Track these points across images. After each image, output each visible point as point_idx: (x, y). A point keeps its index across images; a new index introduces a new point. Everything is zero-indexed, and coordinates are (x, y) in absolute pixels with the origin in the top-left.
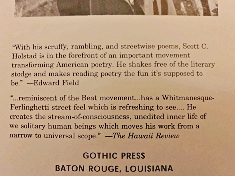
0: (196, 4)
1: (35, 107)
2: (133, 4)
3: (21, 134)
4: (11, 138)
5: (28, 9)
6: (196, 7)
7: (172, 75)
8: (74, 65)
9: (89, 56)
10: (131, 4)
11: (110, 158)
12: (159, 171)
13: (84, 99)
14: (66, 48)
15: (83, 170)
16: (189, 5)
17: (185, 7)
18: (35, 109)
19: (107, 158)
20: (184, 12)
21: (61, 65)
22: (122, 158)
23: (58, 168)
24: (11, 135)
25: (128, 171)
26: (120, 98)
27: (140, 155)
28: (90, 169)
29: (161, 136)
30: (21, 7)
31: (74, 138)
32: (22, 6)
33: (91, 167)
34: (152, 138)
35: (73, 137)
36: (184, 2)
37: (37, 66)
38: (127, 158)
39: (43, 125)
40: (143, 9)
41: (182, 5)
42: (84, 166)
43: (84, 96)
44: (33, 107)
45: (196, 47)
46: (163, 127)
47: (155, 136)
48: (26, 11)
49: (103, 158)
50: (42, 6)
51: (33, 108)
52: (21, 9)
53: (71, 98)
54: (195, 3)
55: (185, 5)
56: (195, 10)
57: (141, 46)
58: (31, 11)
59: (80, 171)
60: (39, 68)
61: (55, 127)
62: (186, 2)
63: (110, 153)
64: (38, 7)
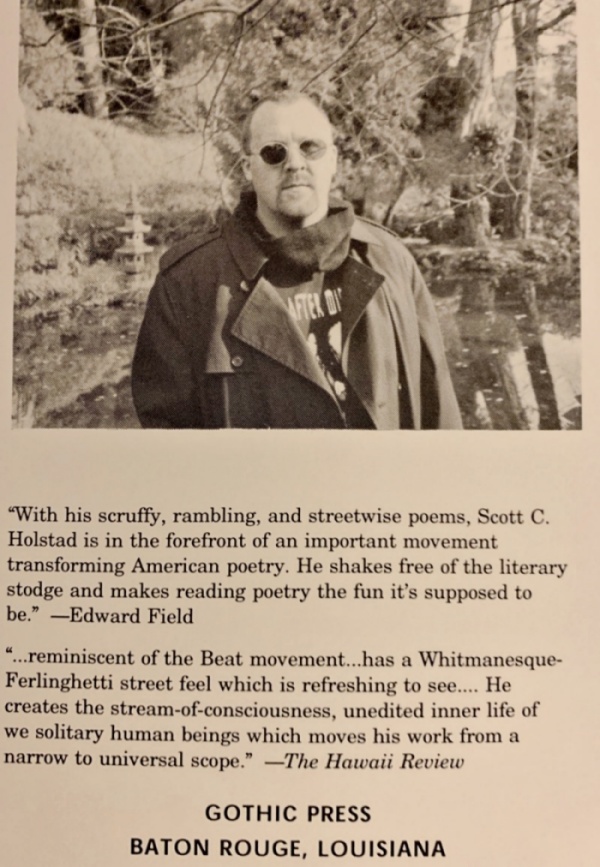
0: (520, 395)
1: (74, 681)
2: (343, 397)
3: (35, 753)
4: (10, 765)
5: (49, 405)
6: (519, 404)
7: (447, 595)
8: (181, 568)
9: (221, 542)
10: (337, 397)
11: (278, 819)
12: (409, 855)
13: (208, 661)
14: (159, 521)
15: (205, 853)
16: (500, 400)
17: (488, 403)
18: (73, 687)
19: (269, 819)
20: (484, 419)
21: (146, 568)
22: (310, 819)
23: (139, 846)
24: (10, 758)
25: (326, 855)
26: (305, 661)
27: (358, 812)
28: (222, 848)
29: (413, 763)
30: (29, 399)
31: (181, 765)
32: (34, 396)
33: (226, 845)
34: (389, 767)
35: (178, 763)
36: (487, 391)
37: (77, 568)
38: (323, 820)
39: (96, 732)
40: (371, 413)
41: (480, 398)
42: (207, 842)
43: (208, 654)
44: (68, 680)
45: (515, 518)
46: (421, 739)
47: (398, 761)
48: (44, 411)
49: (259, 819)
50: (88, 397)
51: (70, 685)
52: (31, 406)
53: (173, 658)
54: (517, 392)
55: (489, 399)
56: (517, 412)
57: (363, 514)
58: (59, 411)
59: (196, 853)
60: (85, 574)
61: (131, 736)
62: (490, 391)
63: (278, 808)
64: (78, 400)
